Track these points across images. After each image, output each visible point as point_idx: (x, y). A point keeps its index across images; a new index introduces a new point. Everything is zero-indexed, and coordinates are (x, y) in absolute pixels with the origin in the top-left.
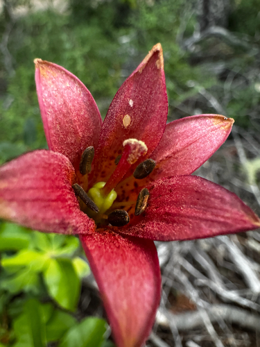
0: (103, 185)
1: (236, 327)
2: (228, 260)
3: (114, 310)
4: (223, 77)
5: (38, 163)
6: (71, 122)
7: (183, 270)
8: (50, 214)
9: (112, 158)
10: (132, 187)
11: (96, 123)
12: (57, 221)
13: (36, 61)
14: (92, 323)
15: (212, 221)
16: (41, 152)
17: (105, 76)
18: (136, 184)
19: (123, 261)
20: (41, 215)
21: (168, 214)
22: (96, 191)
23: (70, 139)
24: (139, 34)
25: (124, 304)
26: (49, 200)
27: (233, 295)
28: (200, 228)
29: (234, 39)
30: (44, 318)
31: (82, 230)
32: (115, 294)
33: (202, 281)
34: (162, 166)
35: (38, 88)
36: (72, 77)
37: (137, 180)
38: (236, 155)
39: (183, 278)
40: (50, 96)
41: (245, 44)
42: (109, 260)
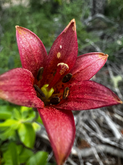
0: (47, 85)
1: (109, 155)
2: (105, 123)
4: (102, 37)
5: (18, 74)
6: (33, 55)
7: (84, 128)
9: (52, 73)
10: (61, 87)
11: (44, 56)
12: (27, 101)
13: (16, 27)
14: (41, 154)
15: (99, 101)
16: (19, 69)
17: (47, 37)
18: (63, 86)
19: (58, 119)
20: (19, 98)
21: (78, 98)
22: (44, 89)
23: (32, 64)
24: (63, 17)
27: (107, 140)
28: (93, 104)
29: (108, 20)
30: (18, 152)
31: (38, 106)
33: (93, 133)
34: (75, 77)
35: (17, 39)
37: (64, 84)
38: (108, 74)
39: (84, 132)
40: (23, 43)
41: (113, 22)
42: (51, 119)
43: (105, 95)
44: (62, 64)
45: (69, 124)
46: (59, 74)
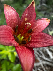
0: (20, 35)
3: (23, 65)
5: (4, 28)
6: (13, 19)
7: (37, 54)
8: (7, 41)
9: (22, 29)
10: (27, 36)
11: (19, 20)
12: (9, 43)
13: (4, 5)
15: (47, 43)
16: (5, 26)
18: (28, 35)
19: (25, 52)
20: (5, 41)
21: (36, 41)
22: (19, 36)
23: (12, 24)
25: (26, 63)
26: (7, 38)
27: (47, 59)
28: (44, 44)
31: (15, 45)
32: (23, 61)
34: (34, 30)
35: (4, 11)
36: (13, 9)
37: (28, 34)
40: (7, 13)
42: (22, 52)
43: (50, 39)
44: (28, 23)
45: (31, 55)
46: (26, 29)
